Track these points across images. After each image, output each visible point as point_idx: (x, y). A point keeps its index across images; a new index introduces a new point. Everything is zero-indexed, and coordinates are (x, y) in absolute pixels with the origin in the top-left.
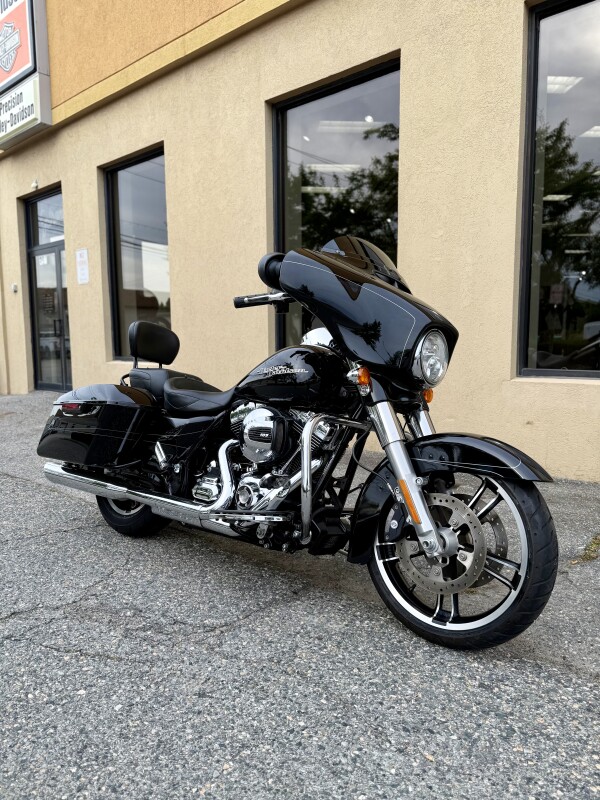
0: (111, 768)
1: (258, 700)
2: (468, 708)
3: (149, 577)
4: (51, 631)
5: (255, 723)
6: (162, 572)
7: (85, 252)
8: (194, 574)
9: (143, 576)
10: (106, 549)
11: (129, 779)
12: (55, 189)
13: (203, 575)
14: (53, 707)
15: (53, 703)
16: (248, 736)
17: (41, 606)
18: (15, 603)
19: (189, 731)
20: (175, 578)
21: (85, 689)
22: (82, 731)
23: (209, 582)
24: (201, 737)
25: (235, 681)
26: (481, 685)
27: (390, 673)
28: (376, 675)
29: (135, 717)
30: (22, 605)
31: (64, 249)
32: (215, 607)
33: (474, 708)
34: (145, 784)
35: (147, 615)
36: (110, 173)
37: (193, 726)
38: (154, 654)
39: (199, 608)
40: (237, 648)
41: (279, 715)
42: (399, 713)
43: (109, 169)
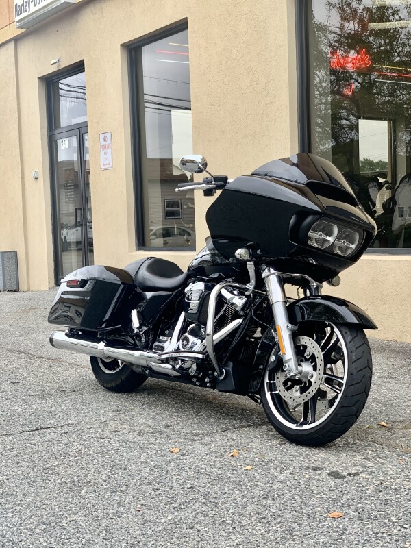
7: (108, 135)
12: (79, 67)
26: (364, 458)
31: (86, 131)
37: (175, 463)
43: (133, 46)
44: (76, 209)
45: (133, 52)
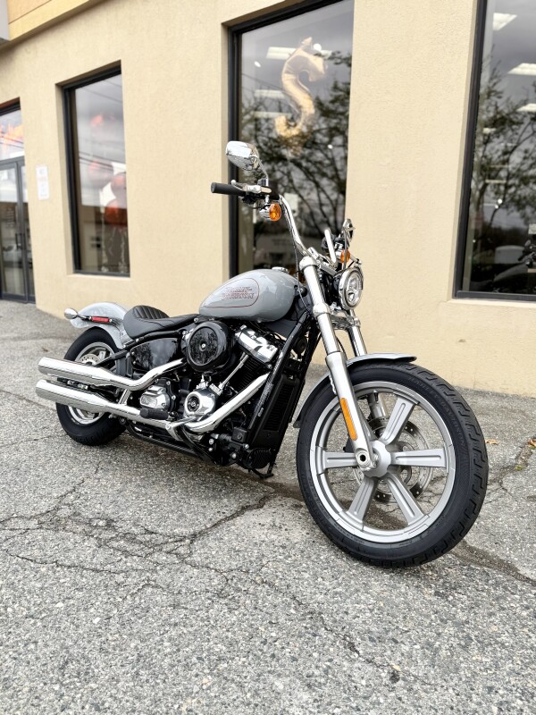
0: (93, 685)
1: (230, 610)
2: (428, 616)
3: (119, 486)
4: (27, 541)
5: (230, 634)
6: (131, 481)
7: (45, 168)
8: (162, 483)
9: (113, 485)
10: (76, 458)
11: (111, 696)
12: (14, 105)
13: (170, 483)
14: (33, 621)
15: (32, 617)
16: (224, 648)
17: (15, 515)
19: (166, 644)
20: (144, 487)
21: (64, 601)
22: (62, 647)
23: (177, 491)
24: (178, 650)
25: (207, 591)
26: (437, 593)
27: (352, 582)
28: (339, 585)
29: (114, 629)
31: (24, 165)
32: (183, 515)
33: (433, 617)
34: (127, 701)
35: (118, 524)
36: (68, 90)
37: (170, 639)
38: (129, 564)
39: (168, 517)
40: (207, 558)
41: (251, 626)
42: (364, 622)
43: (67, 87)
44: (16, 235)
45: (67, 93)
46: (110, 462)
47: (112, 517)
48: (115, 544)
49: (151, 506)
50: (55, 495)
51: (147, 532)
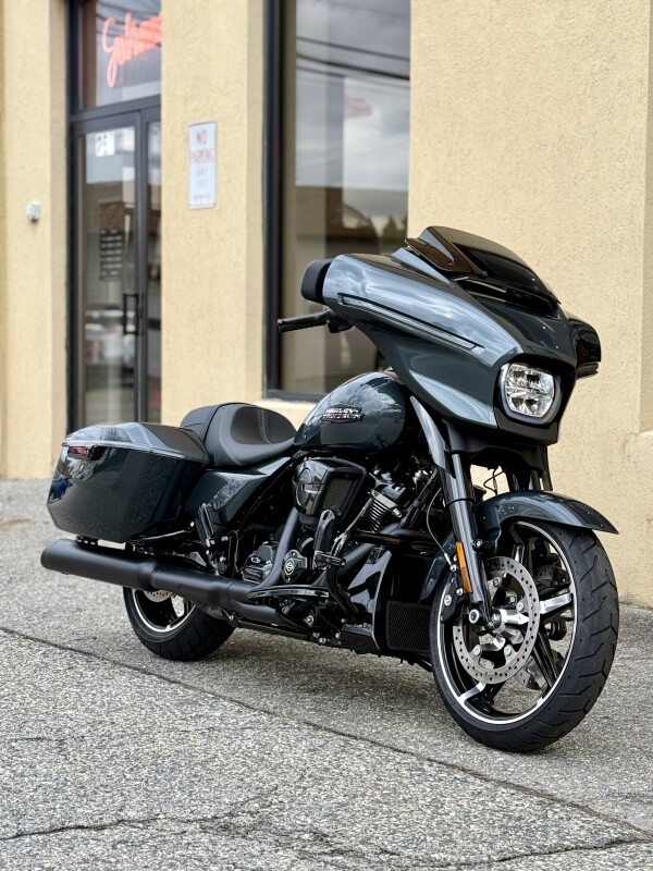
3: (341, 799)
4: (185, 842)
6: (363, 795)
8: (421, 802)
9: (330, 797)
10: (263, 759)
18: (121, 810)
20: (386, 803)
23: (447, 814)
30: (132, 814)
31: (158, 118)
32: (452, 841)
35: (335, 840)
39: (425, 840)
46: (326, 770)
47: (326, 831)
48: (328, 858)
49: (397, 825)
50: (227, 801)
51: (386, 852)
